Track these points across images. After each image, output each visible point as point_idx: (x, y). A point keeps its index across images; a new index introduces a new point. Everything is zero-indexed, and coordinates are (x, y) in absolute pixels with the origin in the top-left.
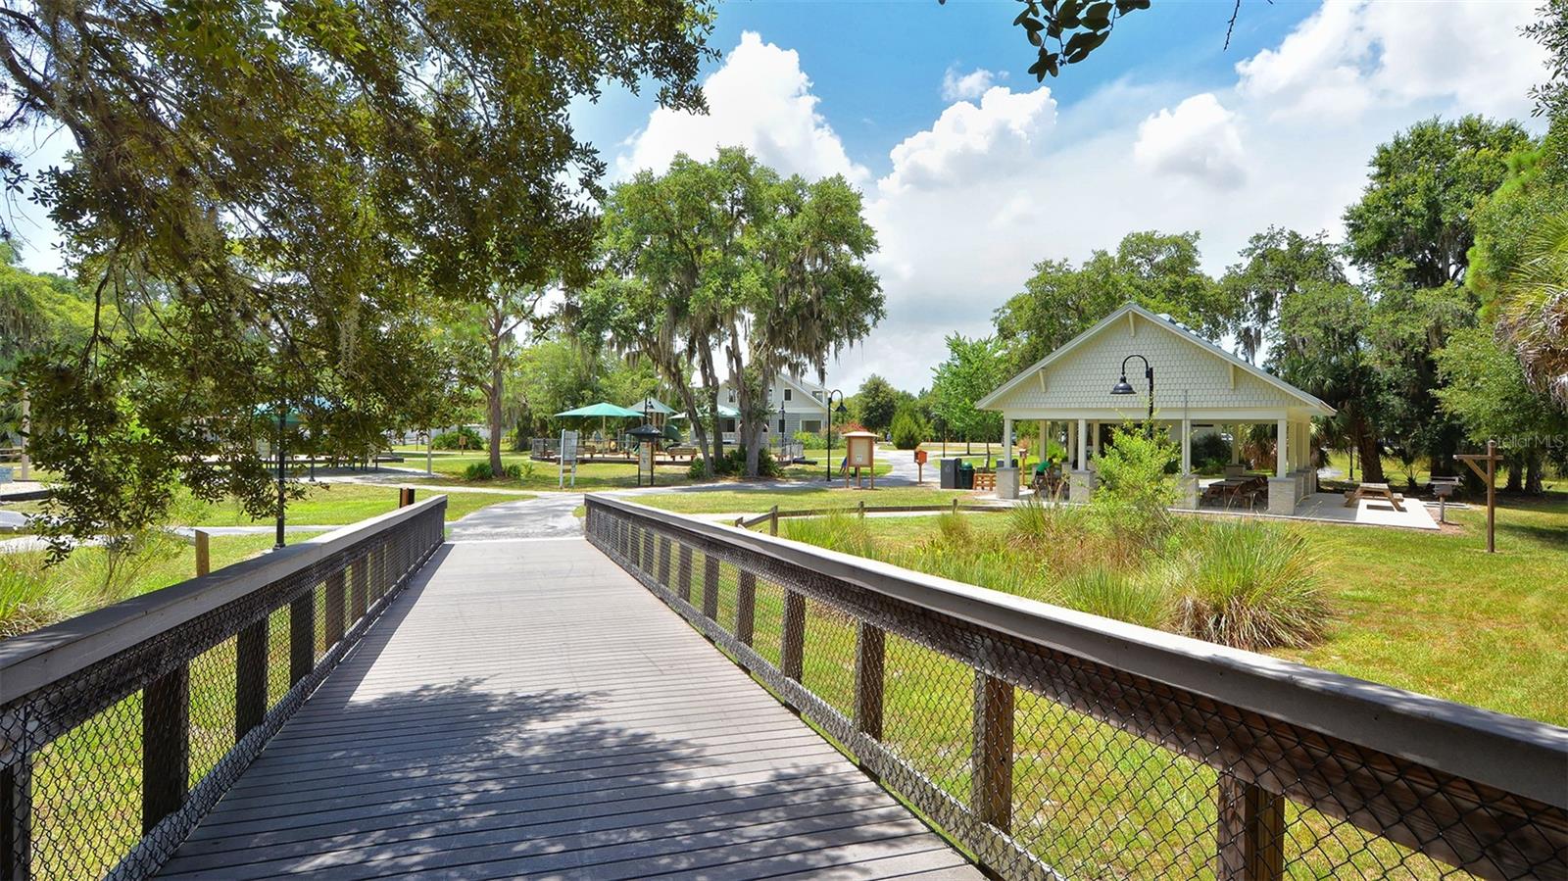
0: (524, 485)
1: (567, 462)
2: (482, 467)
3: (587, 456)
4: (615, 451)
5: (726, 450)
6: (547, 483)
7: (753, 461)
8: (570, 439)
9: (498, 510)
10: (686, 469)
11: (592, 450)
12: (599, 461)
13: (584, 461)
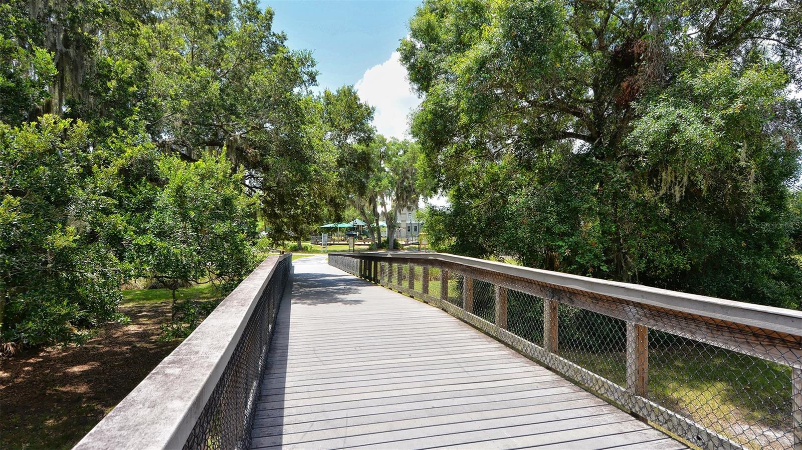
0: (309, 252)
1: (324, 245)
2: (295, 247)
3: (332, 242)
4: (344, 240)
5: (382, 239)
6: (317, 252)
7: (391, 243)
8: (325, 236)
9: (303, 259)
10: (367, 247)
11: (334, 240)
12: (337, 244)
13: (331, 245)
